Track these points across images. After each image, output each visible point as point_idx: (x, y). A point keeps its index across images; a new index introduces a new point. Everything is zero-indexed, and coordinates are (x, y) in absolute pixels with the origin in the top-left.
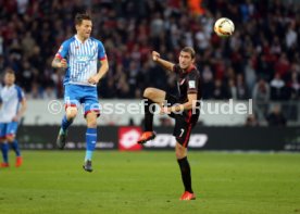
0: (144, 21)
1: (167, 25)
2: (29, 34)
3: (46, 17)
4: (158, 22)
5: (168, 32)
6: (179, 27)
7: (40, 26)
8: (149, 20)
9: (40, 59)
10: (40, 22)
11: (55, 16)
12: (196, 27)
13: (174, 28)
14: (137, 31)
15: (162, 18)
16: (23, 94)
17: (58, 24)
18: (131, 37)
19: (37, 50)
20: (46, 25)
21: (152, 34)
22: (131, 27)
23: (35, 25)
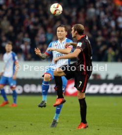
0: (83, 10)
1: (98, 12)
2: (5, 18)
3: (17, 7)
4: (92, 10)
5: (98, 17)
6: (106, 13)
7: (13, 12)
8: (86, 9)
9: (13, 35)
10: (13, 10)
11: (23, 6)
12: (117, 13)
13: (102, 14)
14: (78, 16)
15: (95, 7)
16: (16, 58)
17: (25, 11)
18: (74, 20)
19: (11, 28)
20: (17, 12)
21: (87, 18)
22: (74, 14)
23: (10, 12)
